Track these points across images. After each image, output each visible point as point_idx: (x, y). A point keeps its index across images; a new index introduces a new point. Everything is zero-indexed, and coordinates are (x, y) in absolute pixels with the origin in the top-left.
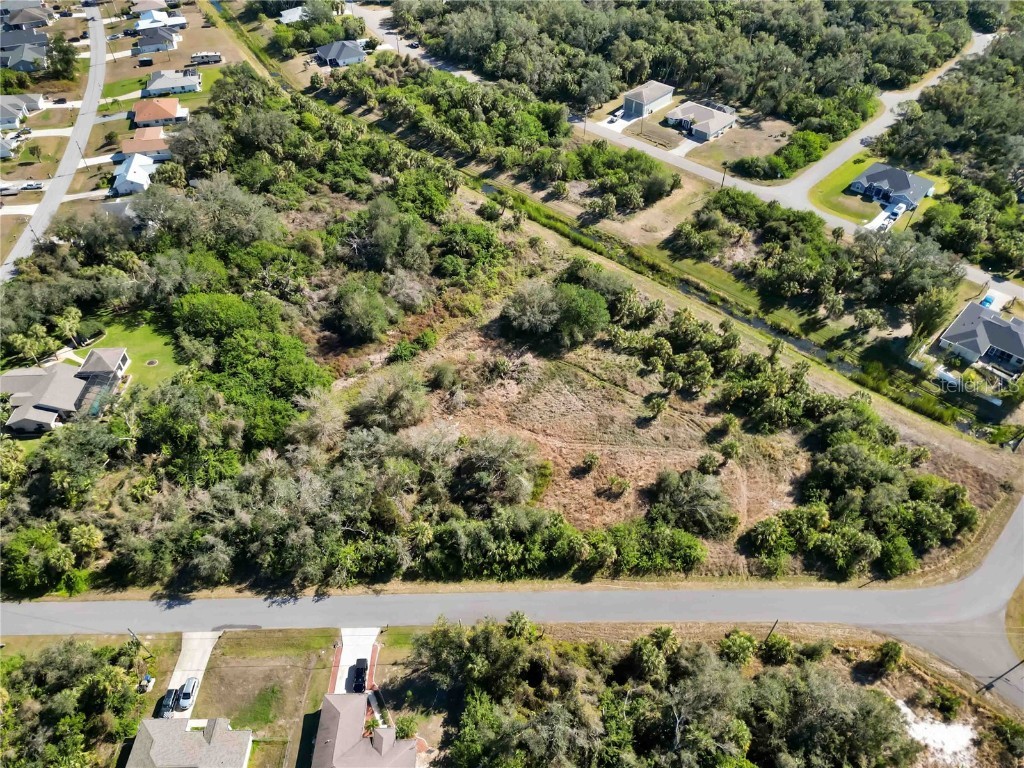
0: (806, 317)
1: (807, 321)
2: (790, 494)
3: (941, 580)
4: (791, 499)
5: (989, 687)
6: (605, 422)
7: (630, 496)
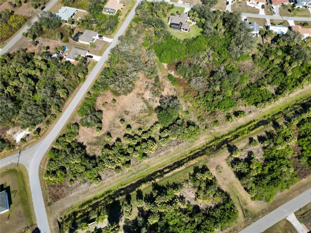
0: (144, 196)
1: (143, 196)
2: (83, 143)
3: (42, 162)
4: (81, 142)
5: (20, 152)
6: (127, 113)
7: (102, 108)
